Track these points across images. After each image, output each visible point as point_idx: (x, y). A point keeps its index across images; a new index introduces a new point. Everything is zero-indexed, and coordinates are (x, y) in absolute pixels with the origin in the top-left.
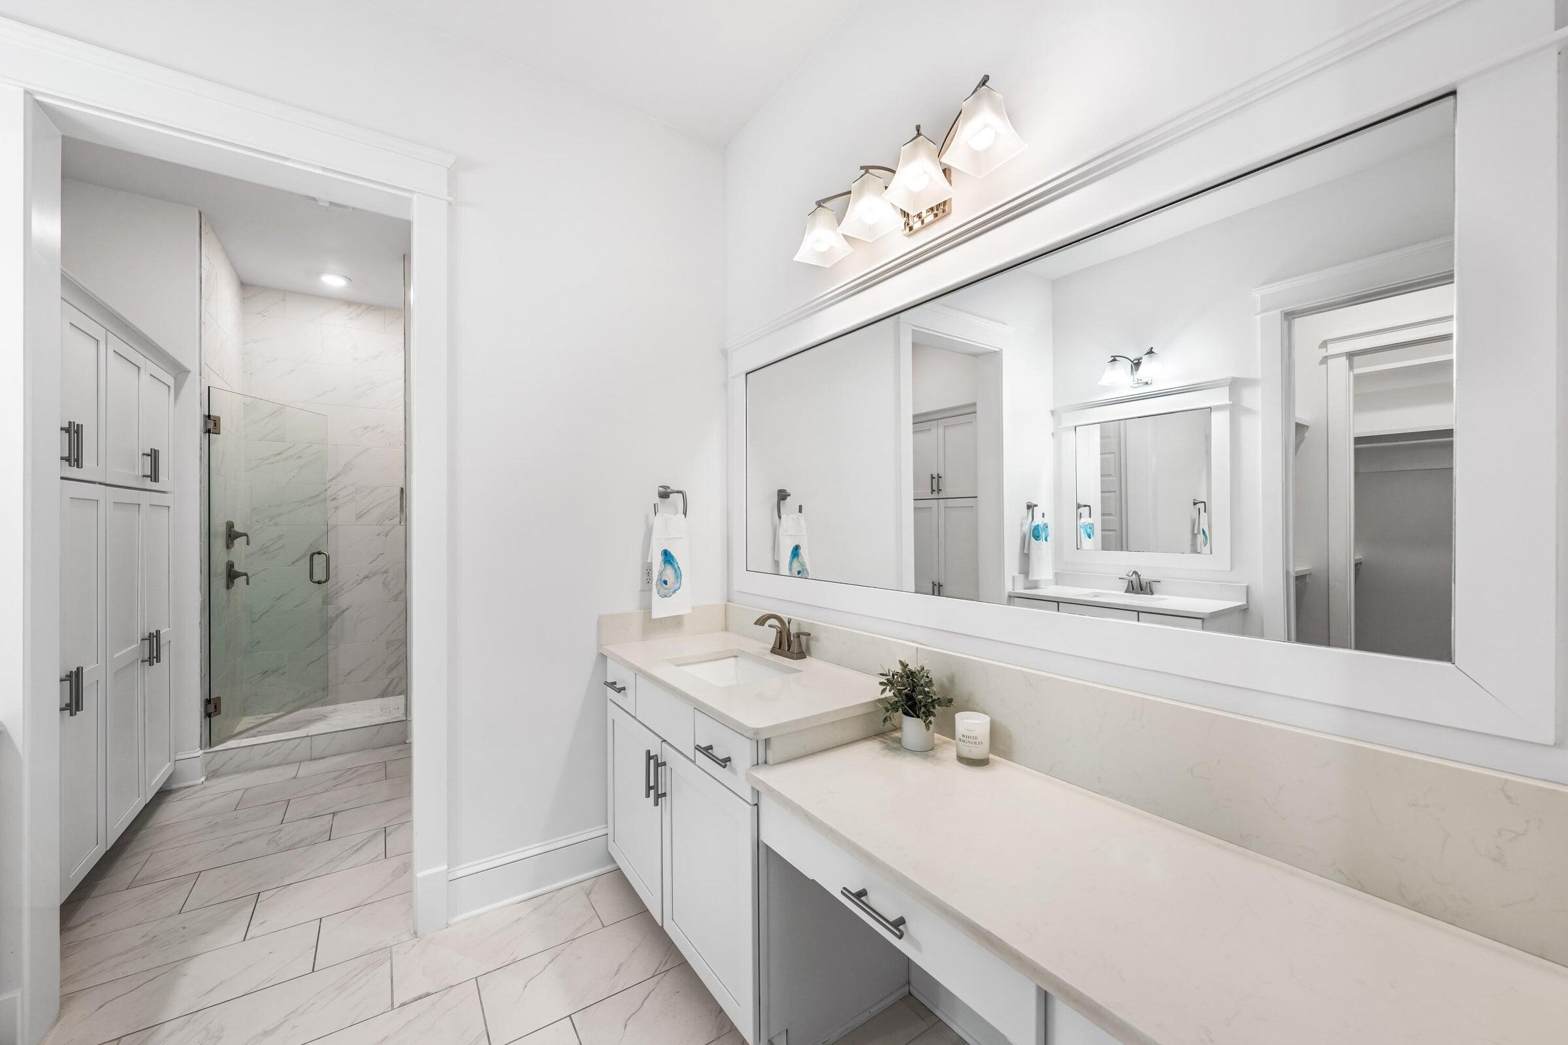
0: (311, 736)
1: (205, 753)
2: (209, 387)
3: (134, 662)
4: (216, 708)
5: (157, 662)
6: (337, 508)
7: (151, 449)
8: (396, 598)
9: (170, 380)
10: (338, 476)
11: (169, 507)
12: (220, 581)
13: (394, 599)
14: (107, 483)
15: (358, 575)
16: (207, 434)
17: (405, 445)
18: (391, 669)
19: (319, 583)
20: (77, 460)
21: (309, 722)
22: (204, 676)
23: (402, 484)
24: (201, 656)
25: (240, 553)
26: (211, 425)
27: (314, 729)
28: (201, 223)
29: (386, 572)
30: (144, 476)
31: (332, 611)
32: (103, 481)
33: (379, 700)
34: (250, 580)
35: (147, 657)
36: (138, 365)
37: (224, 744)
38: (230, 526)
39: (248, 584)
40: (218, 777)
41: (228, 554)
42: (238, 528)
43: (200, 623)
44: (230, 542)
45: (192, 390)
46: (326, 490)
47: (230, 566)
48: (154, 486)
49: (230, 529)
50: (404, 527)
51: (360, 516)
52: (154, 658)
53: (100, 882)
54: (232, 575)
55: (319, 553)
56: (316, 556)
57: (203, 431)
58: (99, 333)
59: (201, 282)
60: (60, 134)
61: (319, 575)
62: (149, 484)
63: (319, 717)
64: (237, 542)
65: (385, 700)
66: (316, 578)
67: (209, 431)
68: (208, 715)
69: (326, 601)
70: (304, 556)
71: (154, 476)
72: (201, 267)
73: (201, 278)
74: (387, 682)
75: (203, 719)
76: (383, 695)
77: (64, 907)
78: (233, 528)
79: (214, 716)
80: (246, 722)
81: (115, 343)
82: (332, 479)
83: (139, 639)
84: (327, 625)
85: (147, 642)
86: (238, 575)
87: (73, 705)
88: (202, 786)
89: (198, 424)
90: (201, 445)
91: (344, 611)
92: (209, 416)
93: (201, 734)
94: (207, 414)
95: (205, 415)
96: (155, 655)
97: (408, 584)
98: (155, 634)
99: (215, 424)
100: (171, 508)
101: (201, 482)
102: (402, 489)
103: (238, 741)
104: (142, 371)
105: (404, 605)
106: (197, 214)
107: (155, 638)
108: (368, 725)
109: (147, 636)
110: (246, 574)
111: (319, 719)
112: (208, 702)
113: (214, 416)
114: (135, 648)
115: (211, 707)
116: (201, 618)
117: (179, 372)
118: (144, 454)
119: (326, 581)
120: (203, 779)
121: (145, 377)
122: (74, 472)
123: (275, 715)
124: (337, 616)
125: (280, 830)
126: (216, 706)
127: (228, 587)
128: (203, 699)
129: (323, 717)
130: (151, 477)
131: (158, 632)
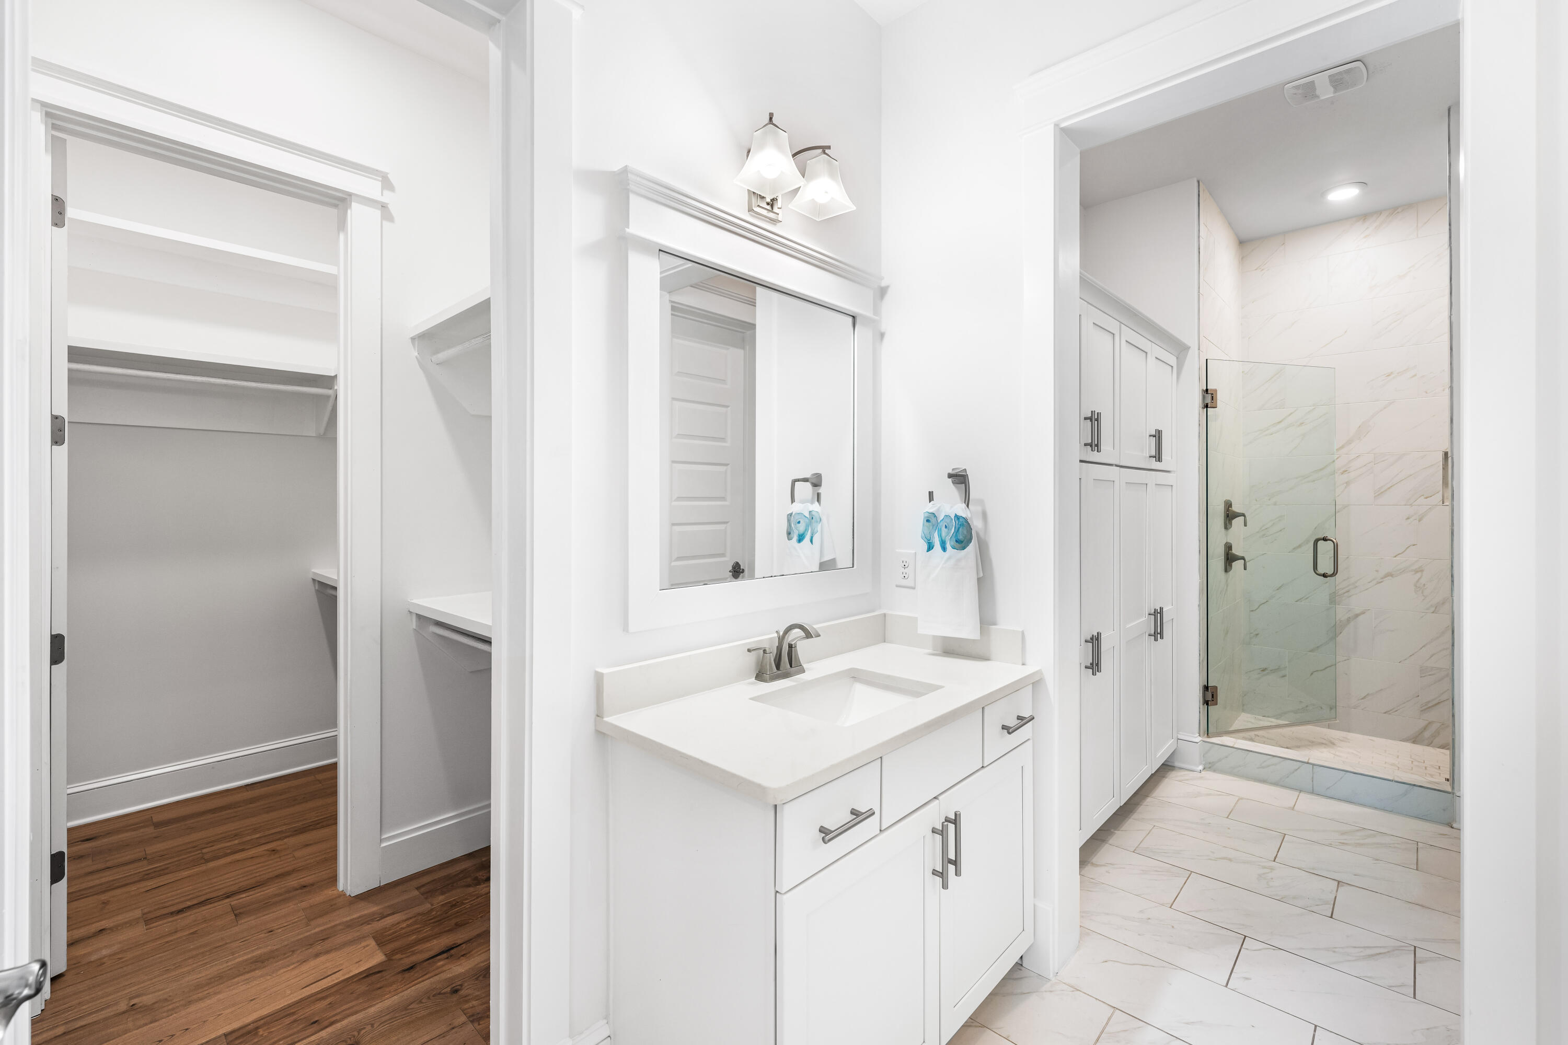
0: (1313, 765)
1: (1203, 741)
2: (1207, 360)
3: (1143, 633)
4: (1213, 697)
5: (1161, 638)
6: (1348, 483)
7: (1156, 430)
8: (1436, 609)
9: (1173, 360)
10: (1349, 442)
11: (1172, 486)
12: (1218, 562)
13: (1433, 609)
14: (1121, 465)
15: (1377, 571)
16: (1206, 409)
17: (1451, 388)
18: (1427, 708)
19: (1325, 575)
20: (1097, 445)
21: (1312, 744)
22: (1202, 661)
23: (1446, 446)
24: (1199, 639)
25: (1238, 535)
26: (1209, 399)
27: (1319, 756)
28: (1199, 191)
29: (1420, 570)
30: (1150, 457)
31: (1341, 613)
32: (1117, 463)
33: (1408, 746)
34: (1248, 564)
35: (1153, 632)
36: (1145, 351)
37: (1219, 738)
38: (1228, 505)
39: (1245, 569)
40: (1214, 771)
41: (1226, 535)
42: (1236, 508)
43: (1199, 606)
44: (1227, 522)
45: (1193, 365)
46: (1334, 461)
47: (1228, 547)
48: (1157, 465)
49: (1228, 510)
50: (1448, 509)
51: (1379, 493)
52: (1158, 634)
53: (1116, 832)
54: (1230, 558)
55: (1325, 539)
56: (1320, 543)
57: (1201, 406)
58: (1113, 325)
59: (1199, 252)
60: (1078, 151)
61: (1325, 565)
62: (1155, 465)
63: (1324, 742)
64: (1235, 522)
65: (1418, 749)
66: (1321, 570)
67: (1207, 406)
68: (1206, 703)
69: (1334, 599)
70: (1307, 541)
71: (1158, 457)
72: (1199, 237)
73: (1199, 249)
74: (1422, 724)
75: (1201, 706)
76: (1415, 739)
77: (1082, 849)
78: (1231, 507)
79: (1211, 705)
80: (1244, 720)
81: (1128, 334)
82: (1342, 447)
83: (1147, 615)
84: (1334, 631)
85: (1153, 617)
86: (1236, 558)
87: (1095, 666)
88: (1199, 775)
89: (1196, 399)
90: (1199, 421)
91: (1357, 616)
92: (1207, 390)
93: (1200, 720)
94: (1205, 389)
95: (1203, 390)
96: (1159, 631)
97: (1455, 594)
98: (1159, 611)
99: (1213, 397)
100: (1174, 488)
101: (1199, 460)
102: (1446, 454)
103: (1233, 740)
104: (1149, 355)
105: (1449, 623)
106: (1196, 184)
107: (1159, 615)
108: (1391, 778)
109: (1153, 611)
110: (1243, 558)
111: (1326, 744)
112: (1206, 688)
113: (1211, 390)
114: (1144, 622)
115: (1209, 695)
116: (1200, 601)
117: (1180, 349)
118: (1150, 436)
119: (1334, 574)
120: (1201, 767)
121: (1151, 360)
122: (1094, 456)
123: (1275, 722)
124: (1349, 620)
125: (1272, 869)
126: (1213, 695)
127: (1226, 571)
128: (1202, 685)
129: (1330, 744)
130: (1155, 457)
131: (1161, 609)
